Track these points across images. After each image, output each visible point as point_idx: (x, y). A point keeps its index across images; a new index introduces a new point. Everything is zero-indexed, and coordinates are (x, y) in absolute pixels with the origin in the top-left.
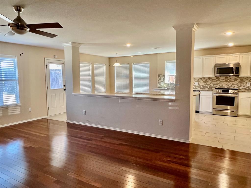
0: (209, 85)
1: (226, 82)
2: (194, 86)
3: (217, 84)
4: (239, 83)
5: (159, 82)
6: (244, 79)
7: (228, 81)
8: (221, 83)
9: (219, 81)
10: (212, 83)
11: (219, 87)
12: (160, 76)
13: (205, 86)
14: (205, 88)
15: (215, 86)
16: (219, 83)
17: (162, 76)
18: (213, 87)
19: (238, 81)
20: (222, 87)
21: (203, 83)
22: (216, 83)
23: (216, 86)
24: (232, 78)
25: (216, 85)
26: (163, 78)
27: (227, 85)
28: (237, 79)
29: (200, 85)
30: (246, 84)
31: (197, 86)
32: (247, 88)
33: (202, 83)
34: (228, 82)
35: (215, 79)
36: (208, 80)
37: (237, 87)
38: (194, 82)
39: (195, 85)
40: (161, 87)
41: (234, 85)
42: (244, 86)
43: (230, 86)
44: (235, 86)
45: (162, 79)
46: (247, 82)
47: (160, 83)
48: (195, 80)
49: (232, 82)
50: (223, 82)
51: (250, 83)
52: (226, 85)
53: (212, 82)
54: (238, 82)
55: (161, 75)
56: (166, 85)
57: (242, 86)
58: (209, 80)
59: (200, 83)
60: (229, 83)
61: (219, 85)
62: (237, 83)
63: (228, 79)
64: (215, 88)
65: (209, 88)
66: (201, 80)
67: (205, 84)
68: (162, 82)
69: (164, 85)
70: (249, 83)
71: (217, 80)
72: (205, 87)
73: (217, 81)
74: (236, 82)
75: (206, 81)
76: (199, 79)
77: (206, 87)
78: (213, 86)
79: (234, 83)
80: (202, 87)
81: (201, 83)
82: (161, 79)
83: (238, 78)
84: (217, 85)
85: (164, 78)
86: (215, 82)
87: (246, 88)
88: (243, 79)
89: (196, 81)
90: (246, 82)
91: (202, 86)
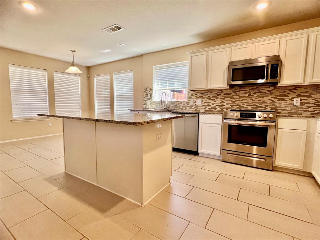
0: (219, 104)
1: (251, 97)
2: (195, 106)
3: (234, 102)
4: (276, 100)
5: (145, 99)
6: (288, 92)
7: (255, 95)
8: (241, 100)
9: (238, 97)
10: (224, 101)
11: (236, 108)
12: (146, 91)
13: (213, 106)
14: (212, 110)
15: (229, 106)
16: (237, 99)
17: (149, 90)
18: (227, 108)
19: (274, 95)
20: (243, 107)
21: (210, 101)
22: (232, 101)
23: (232, 106)
24: (262, 91)
25: (231, 104)
26: (150, 93)
27: (252, 104)
28: (273, 91)
29: (205, 104)
30: (291, 102)
31: (200, 106)
32: (293, 109)
33: (208, 100)
34: (253, 99)
35: (230, 94)
36: (218, 95)
37: (272, 109)
38: (195, 100)
39: (197, 104)
40: (147, 108)
41: (266, 103)
42: (286, 107)
43: (259, 105)
44: (267, 106)
45: (148, 94)
46: (294, 98)
47: (147, 101)
48: (196, 96)
49: (263, 97)
50: (245, 98)
51: (301, 100)
52: (250, 104)
53: (226, 99)
54: (275, 98)
55: (147, 89)
56: (154, 104)
57: (283, 106)
58: (220, 94)
59: (204, 101)
60: (256, 101)
61: (238, 105)
62: (273, 99)
63: (255, 93)
64: (229, 110)
65: (219, 109)
66: (207, 96)
67: (213, 102)
68: (149, 99)
69: (151, 105)
70: (299, 99)
71: (233, 95)
72: (212, 108)
73: (234, 97)
74: (270, 97)
75: (214, 97)
76: (202, 94)
77: (215, 108)
78: (227, 106)
79: (266, 99)
80: (207, 108)
81: (206, 101)
82: (147, 96)
83: (274, 89)
84: (234, 104)
85: (152, 93)
86: (229, 99)
87: (291, 110)
88: (284, 92)
89: (198, 98)
90: (290, 97)
91: (208, 105)
